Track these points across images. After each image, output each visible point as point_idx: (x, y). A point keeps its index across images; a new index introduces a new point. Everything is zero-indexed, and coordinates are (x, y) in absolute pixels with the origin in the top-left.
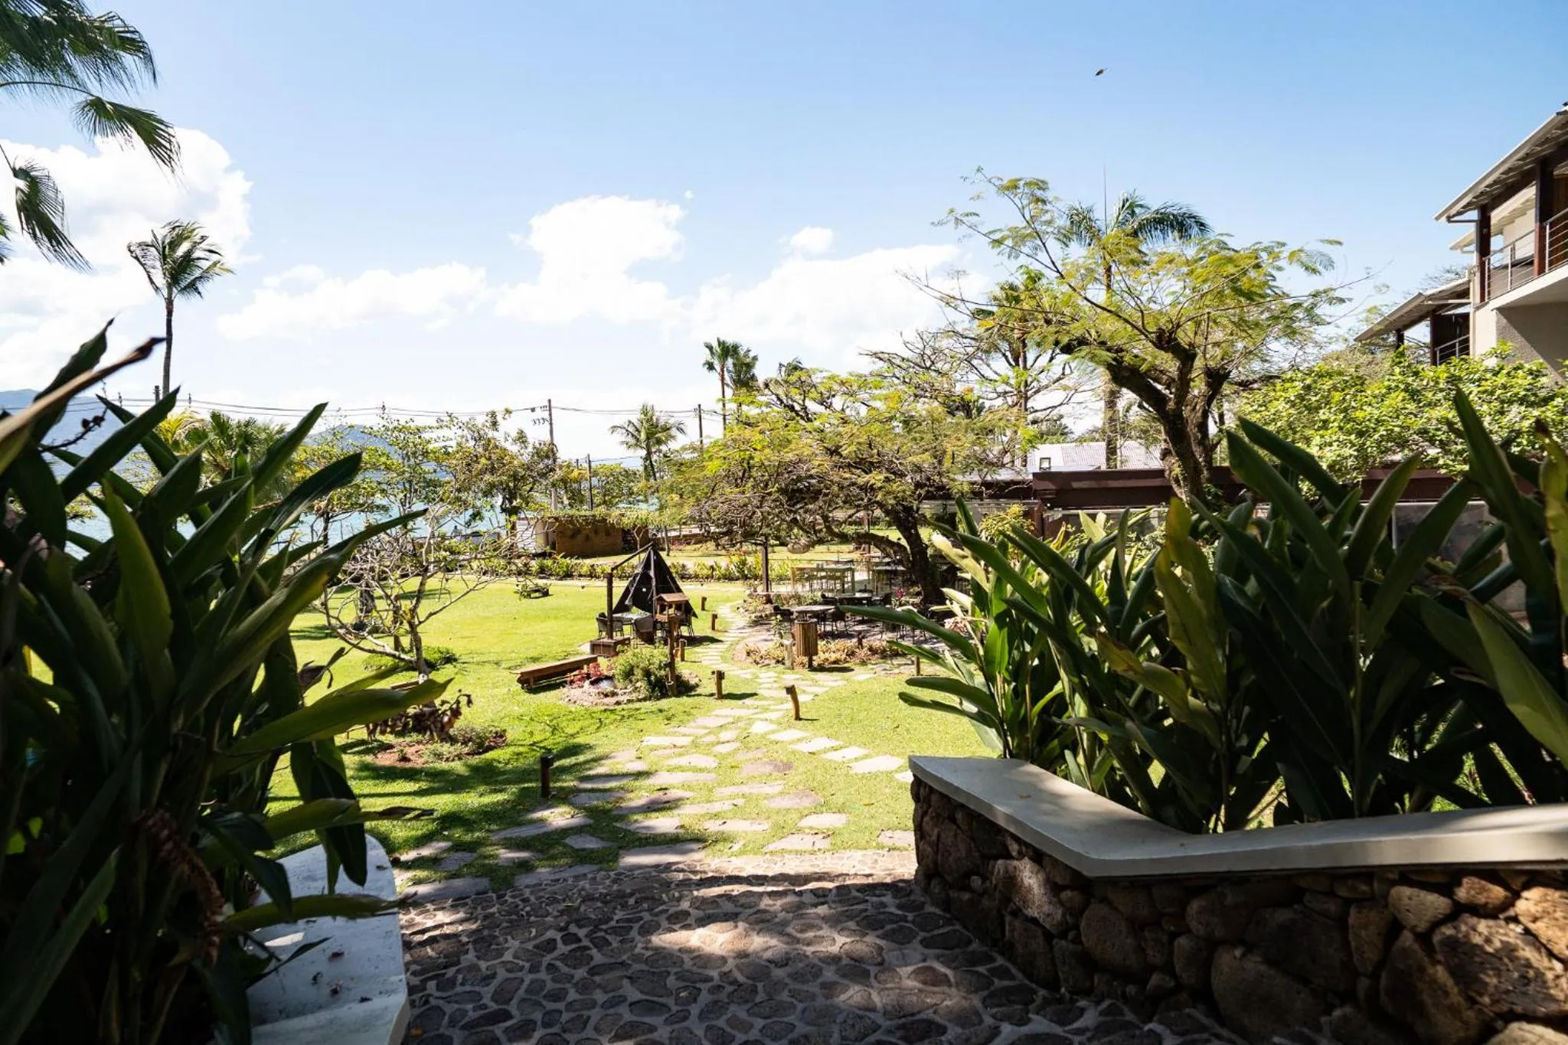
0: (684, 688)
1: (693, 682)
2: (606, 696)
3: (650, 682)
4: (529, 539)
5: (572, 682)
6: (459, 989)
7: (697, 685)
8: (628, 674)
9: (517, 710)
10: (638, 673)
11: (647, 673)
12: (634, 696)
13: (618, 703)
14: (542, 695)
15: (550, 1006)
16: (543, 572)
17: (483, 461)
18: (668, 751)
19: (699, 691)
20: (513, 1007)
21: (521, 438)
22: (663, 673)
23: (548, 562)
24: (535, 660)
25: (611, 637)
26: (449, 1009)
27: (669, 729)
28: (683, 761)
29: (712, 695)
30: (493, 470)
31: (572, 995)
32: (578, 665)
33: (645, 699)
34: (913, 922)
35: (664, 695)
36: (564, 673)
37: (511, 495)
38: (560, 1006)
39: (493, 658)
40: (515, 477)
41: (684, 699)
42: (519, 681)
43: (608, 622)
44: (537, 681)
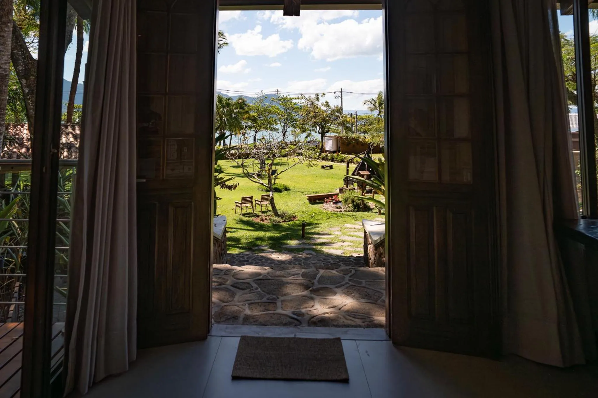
0: (367, 209)
1: (371, 207)
2: (337, 208)
3: (354, 205)
4: (329, 145)
5: (327, 202)
6: (241, 255)
7: (373, 209)
8: (346, 201)
9: (304, 209)
10: (350, 201)
11: (353, 201)
12: (347, 209)
13: (341, 211)
14: (315, 205)
15: (258, 261)
16: (332, 160)
17: (312, 113)
18: (352, 230)
19: (373, 211)
20: (250, 260)
21: (327, 104)
22: (359, 202)
23: (335, 155)
24: (316, 192)
25: (347, 187)
26: (237, 258)
27: (356, 222)
28: (355, 234)
29: (376, 213)
30: (315, 117)
32: (331, 196)
33: (351, 211)
35: (359, 211)
36: (324, 199)
37: (322, 127)
38: (260, 261)
39: (302, 191)
40: (324, 120)
41: (366, 213)
42: (308, 199)
43: (347, 181)
44: (315, 200)
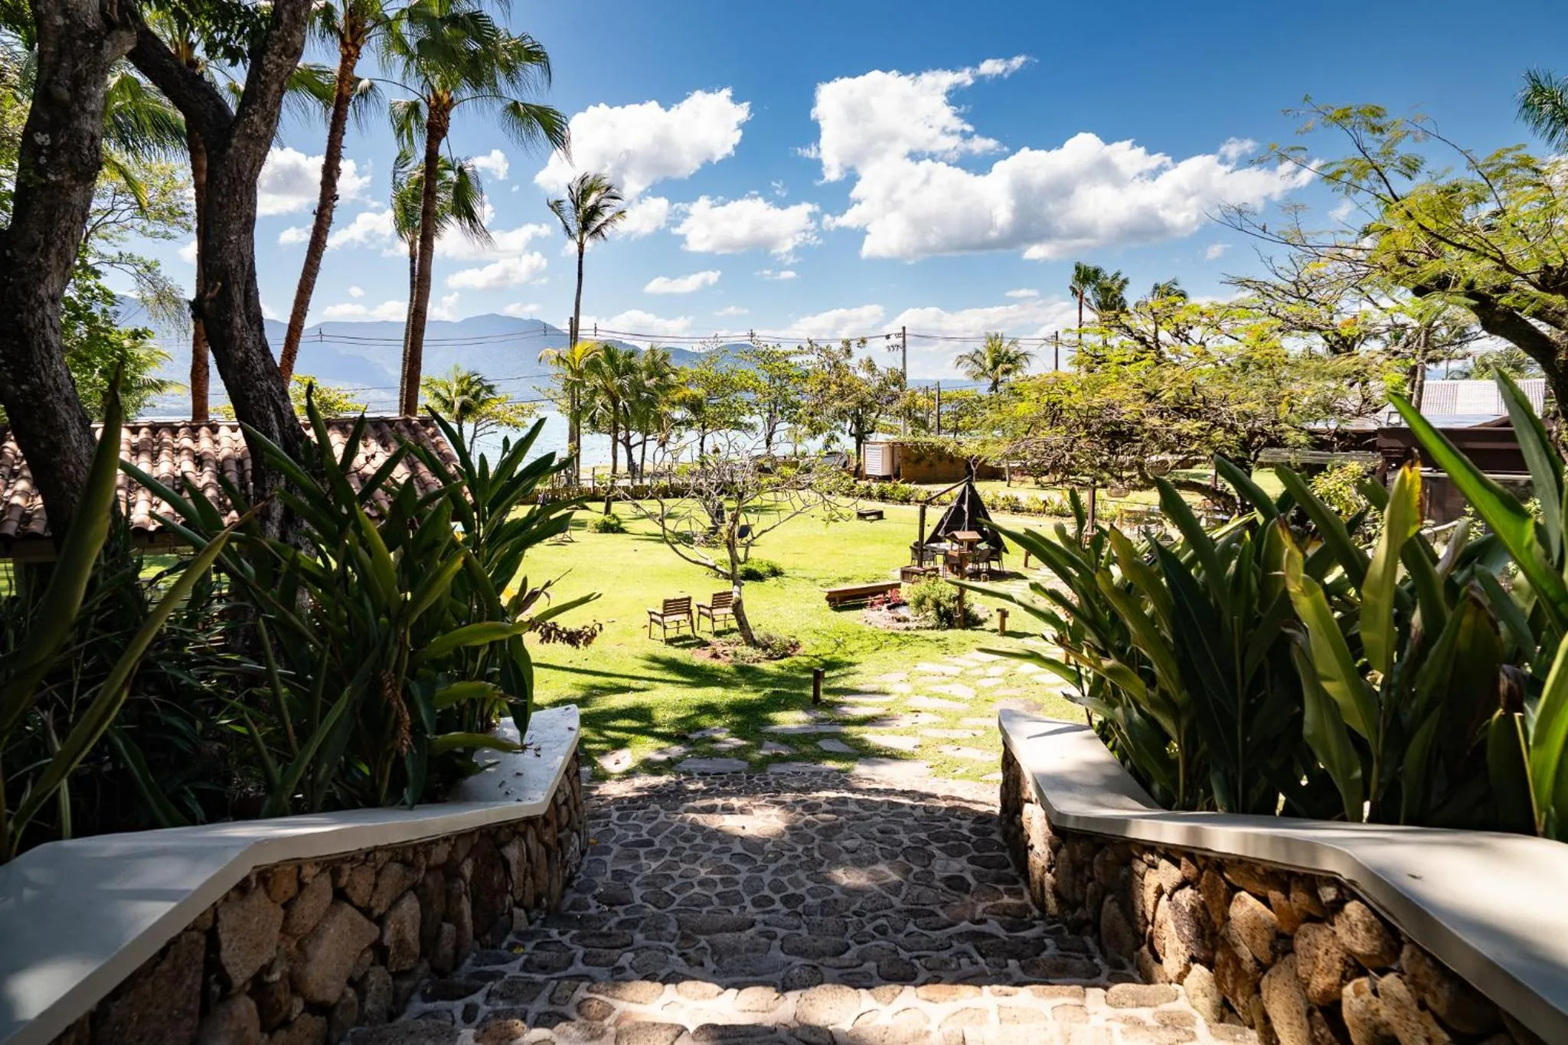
0: (970, 621)
1: (981, 616)
2: (899, 620)
3: (939, 612)
4: (876, 462)
5: (872, 604)
6: (630, 822)
7: (985, 620)
8: (920, 603)
9: (818, 625)
10: (929, 603)
11: (937, 604)
12: (923, 624)
13: (908, 629)
14: (845, 614)
15: (681, 844)
16: (883, 497)
17: (834, 387)
18: (936, 679)
19: (986, 626)
20: (657, 841)
21: (871, 366)
22: (952, 605)
23: (888, 486)
24: (846, 580)
25: (920, 565)
26: (619, 832)
27: (946, 658)
28: (945, 690)
29: (994, 631)
30: (842, 396)
31: (699, 840)
32: (883, 590)
33: (932, 628)
34: (974, 844)
35: (951, 626)
36: (865, 596)
37: (859, 422)
38: (687, 845)
39: (813, 576)
40: (862, 403)
41: (969, 632)
42: (828, 599)
43: (920, 551)
44: (844, 600)
